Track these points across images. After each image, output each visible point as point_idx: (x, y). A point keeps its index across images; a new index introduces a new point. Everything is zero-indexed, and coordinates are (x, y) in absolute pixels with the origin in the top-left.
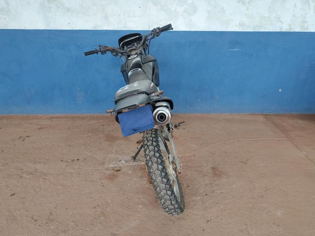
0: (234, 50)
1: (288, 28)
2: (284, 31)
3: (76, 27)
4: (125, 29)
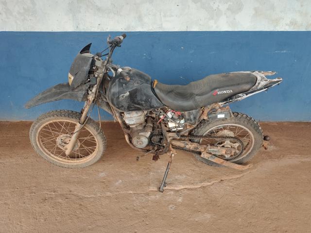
3: (107, 28)
4: (161, 31)
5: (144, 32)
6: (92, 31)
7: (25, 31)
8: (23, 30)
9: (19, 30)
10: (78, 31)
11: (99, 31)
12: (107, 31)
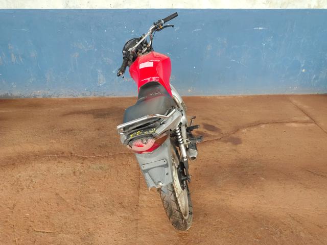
0: (260, 28)
1: (317, 5)
2: (312, 7)
3: (96, 6)
4: (148, 8)
5: (132, 9)
6: (82, 8)
7: (15, 8)
8: (13, 8)
9: (9, 8)
10: (68, 8)
11: (88, 8)
12: (97, 8)
